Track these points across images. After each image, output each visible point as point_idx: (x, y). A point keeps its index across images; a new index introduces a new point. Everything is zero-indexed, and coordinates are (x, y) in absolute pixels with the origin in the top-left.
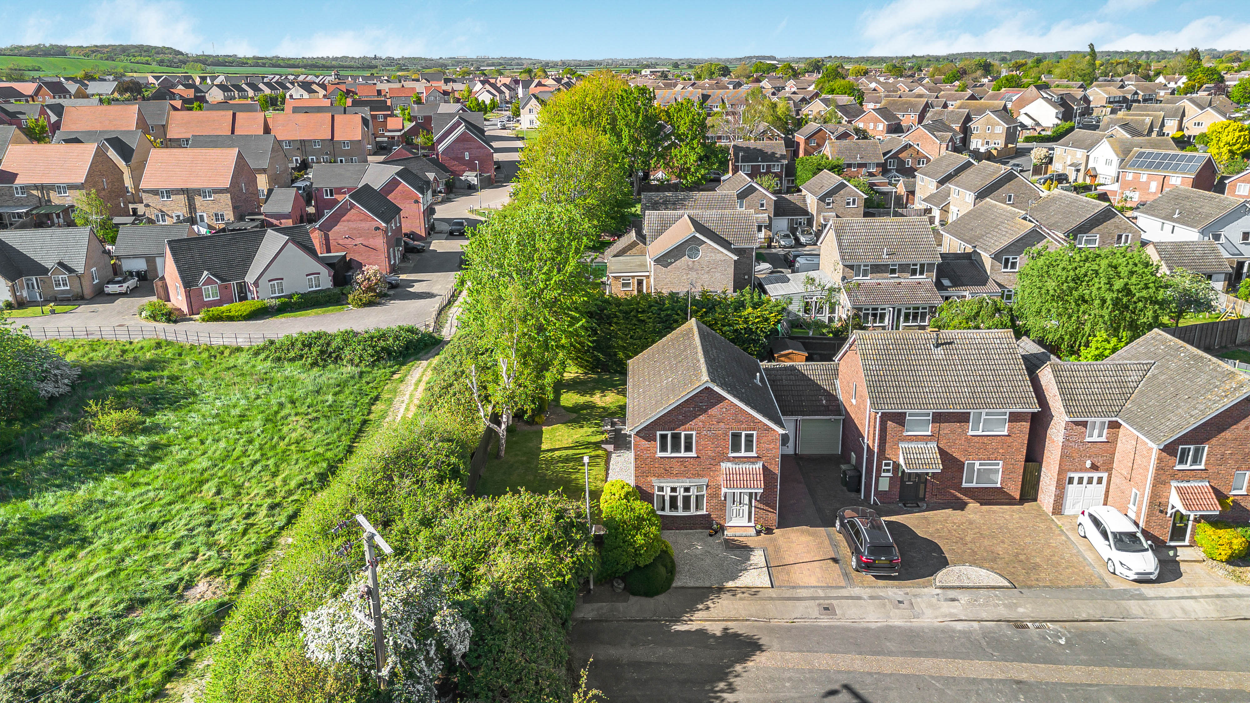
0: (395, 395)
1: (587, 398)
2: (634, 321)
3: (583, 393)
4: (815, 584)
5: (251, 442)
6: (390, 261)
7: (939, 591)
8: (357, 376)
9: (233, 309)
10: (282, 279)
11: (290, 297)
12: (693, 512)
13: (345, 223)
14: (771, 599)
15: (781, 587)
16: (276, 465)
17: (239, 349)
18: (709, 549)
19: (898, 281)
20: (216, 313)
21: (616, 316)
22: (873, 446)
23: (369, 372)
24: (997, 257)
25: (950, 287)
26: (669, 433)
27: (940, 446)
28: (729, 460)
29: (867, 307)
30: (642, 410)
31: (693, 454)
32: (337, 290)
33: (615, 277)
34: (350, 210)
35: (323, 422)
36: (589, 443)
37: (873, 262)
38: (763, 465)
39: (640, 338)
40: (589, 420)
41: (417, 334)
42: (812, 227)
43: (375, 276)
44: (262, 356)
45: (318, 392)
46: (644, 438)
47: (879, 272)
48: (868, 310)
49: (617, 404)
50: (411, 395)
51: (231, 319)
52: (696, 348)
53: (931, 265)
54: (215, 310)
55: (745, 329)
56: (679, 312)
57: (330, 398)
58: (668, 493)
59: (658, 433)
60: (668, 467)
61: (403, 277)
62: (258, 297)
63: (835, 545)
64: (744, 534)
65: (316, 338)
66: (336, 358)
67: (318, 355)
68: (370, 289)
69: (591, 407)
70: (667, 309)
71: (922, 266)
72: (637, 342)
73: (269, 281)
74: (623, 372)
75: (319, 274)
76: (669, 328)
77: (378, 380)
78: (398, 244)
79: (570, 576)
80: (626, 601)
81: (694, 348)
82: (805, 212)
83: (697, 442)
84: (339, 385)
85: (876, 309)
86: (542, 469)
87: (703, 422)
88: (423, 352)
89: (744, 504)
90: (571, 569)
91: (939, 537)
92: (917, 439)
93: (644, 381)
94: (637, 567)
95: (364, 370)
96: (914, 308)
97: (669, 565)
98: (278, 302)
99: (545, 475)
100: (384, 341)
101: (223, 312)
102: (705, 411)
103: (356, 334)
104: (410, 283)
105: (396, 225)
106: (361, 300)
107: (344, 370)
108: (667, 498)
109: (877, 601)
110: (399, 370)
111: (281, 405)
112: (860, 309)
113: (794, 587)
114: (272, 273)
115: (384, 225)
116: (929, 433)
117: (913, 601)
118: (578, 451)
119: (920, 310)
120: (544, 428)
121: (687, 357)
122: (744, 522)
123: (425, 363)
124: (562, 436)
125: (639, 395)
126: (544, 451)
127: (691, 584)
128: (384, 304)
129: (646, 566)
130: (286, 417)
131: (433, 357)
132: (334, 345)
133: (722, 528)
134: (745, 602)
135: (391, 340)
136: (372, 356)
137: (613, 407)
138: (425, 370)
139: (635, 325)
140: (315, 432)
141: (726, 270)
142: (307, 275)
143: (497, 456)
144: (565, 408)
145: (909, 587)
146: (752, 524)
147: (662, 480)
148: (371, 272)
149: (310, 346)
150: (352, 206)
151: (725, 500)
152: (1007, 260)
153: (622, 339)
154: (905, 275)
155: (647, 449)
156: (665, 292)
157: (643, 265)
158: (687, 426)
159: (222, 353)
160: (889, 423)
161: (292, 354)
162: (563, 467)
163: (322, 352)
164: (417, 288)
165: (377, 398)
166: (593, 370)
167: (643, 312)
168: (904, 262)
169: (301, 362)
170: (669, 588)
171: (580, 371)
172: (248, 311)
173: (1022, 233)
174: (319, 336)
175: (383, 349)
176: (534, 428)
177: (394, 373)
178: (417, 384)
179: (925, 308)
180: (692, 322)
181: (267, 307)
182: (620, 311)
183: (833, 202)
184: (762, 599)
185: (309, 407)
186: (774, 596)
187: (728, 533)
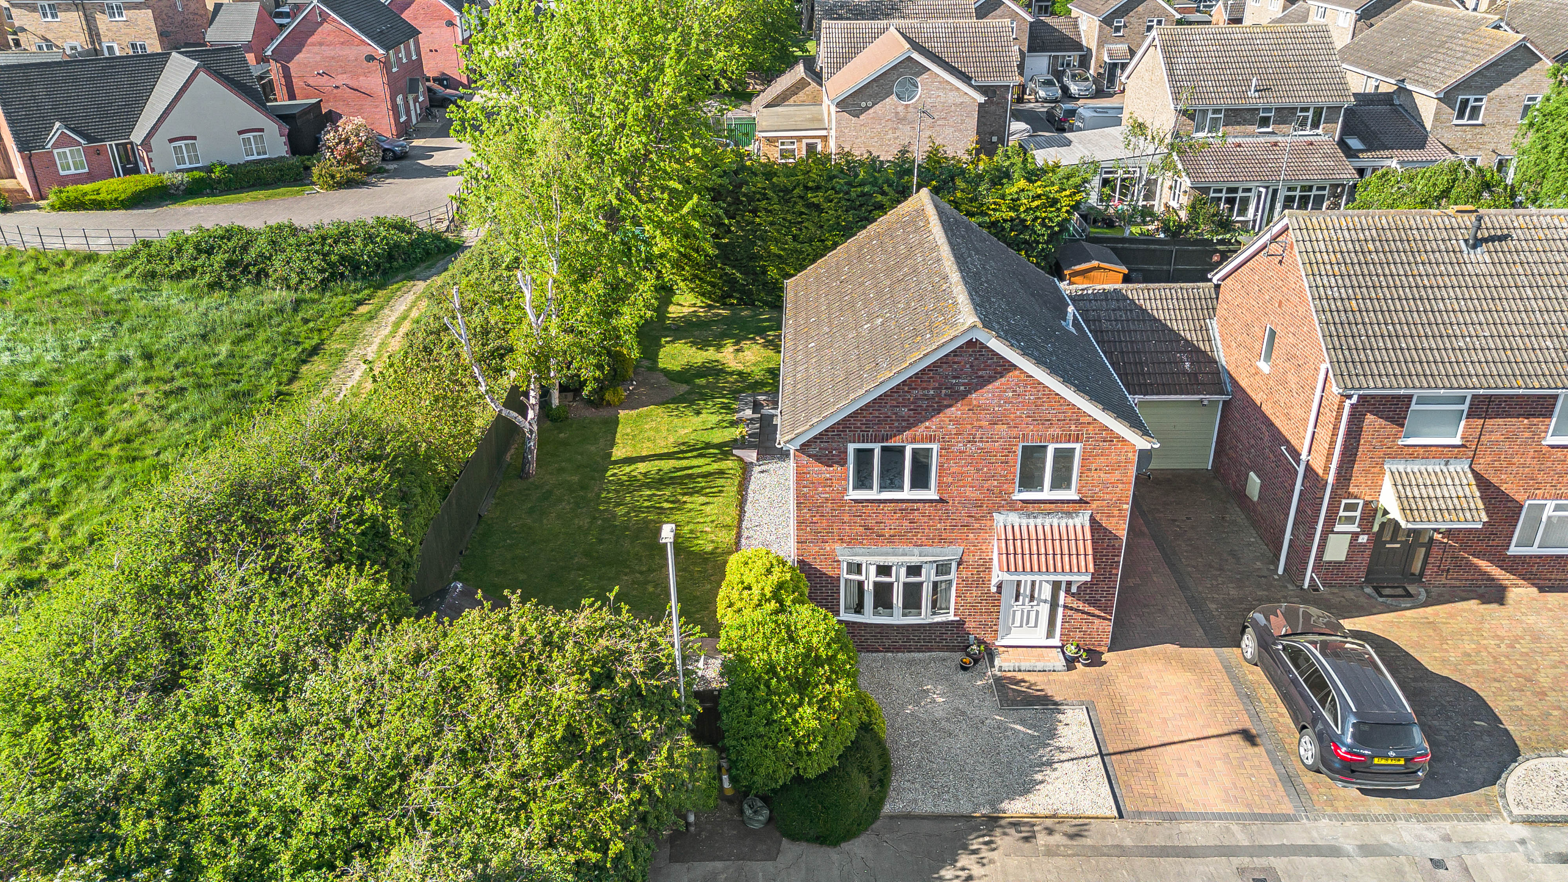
0: (353, 345)
1: (710, 354)
2: (800, 207)
3: (703, 345)
4: (1221, 808)
5: (30, 439)
6: (397, 116)
7: (1522, 831)
8: (289, 308)
9: (104, 189)
10: (194, 138)
11: (209, 170)
12: (925, 617)
13: (316, 49)
14: (1121, 851)
15: (1139, 814)
16: (65, 490)
17: (91, 258)
18: (961, 704)
19: (1273, 139)
20: (72, 196)
21: (765, 197)
22: (1327, 469)
23: (314, 301)
24: (1447, 98)
25: (1362, 151)
26: (877, 448)
27: (1477, 468)
28: (1012, 506)
29: (1218, 186)
30: (814, 391)
31: (931, 494)
32: (296, 160)
33: (768, 139)
34: (321, 24)
35: (192, 397)
36: (708, 446)
37: (1229, 102)
38: (1092, 519)
39: (811, 240)
40: (713, 397)
41: (409, 232)
42: (1088, 69)
43: (357, 135)
44: (127, 270)
45: (204, 337)
46: (818, 458)
47: (1239, 124)
48: (1220, 191)
49: (766, 366)
50: (383, 344)
51: (100, 206)
52: (935, 248)
53: (1334, 110)
54: (72, 191)
55: (1012, 220)
56: (886, 188)
57: (224, 349)
58: (870, 578)
59: (851, 447)
60: (871, 522)
61: (417, 143)
62: (153, 170)
63: (1248, 698)
64: (1040, 666)
65: (222, 238)
66: (258, 275)
67: (224, 269)
68: (349, 157)
69: (715, 371)
70: (862, 184)
71: (1318, 112)
72: (806, 247)
73: (171, 141)
74: (777, 305)
75: (262, 130)
76: (866, 219)
77: (326, 315)
78: (413, 87)
79: (621, 845)
80: (772, 856)
81: (932, 250)
82: (1077, 46)
83: (941, 466)
84: (249, 325)
85: (1235, 190)
86: (608, 501)
87: (956, 422)
88: (424, 265)
89: (1040, 601)
90: (625, 824)
91: (1477, 674)
92: (1428, 453)
93: (819, 324)
94: (798, 779)
95: (308, 296)
96: (1304, 188)
97: (876, 766)
98: (186, 177)
99: (614, 516)
100: (346, 244)
101: (85, 194)
102: (964, 395)
103: (294, 231)
104: (425, 154)
105: (408, 54)
106: (333, 177)
107: (267, 296)
108: (869, 587)
109: (1381, 861)
110: (370, 297)
111: (124, 362)
112: (1205, 190)
113: (1172, 817)
114: (172, 127)
115: (381, 51)
116: (1457, 441)
117: (1468, 860)
118: (684, 463)
119: (1314, 192)
120: (622, 414)
121: (915, 271)
122: (1038, 636)
123: (421, 285)
124: (657, 430)
125: (807, 355)
126: (616, 462)
127: (927, 807)
128: (374, 185)
129: (822, 777)
130: (125, 386)
131: (439, 273)
132: (253, 253)
133: (990, 654)
134: (1059, 861)
135: (359, 241)
136: (322, 271)
137: (758, 374)
138: (418, 298)
139: (802, 213)
140: (170, 418)
141: (962, 123)
142: (240, 133)
143: (522, 473)
144: (666, 372)
145: (1447, 818)
146: (1056, 642)
147: (858, 549)
148: (349, 127)
149: (209, 252)
150: (324, 17)
151: (999, 592)
152: (1465, 103)
153: (777, 241)
154: (1284, 128)
155: (827, 483)
156: (859, 153)
157: (817, 122)
158: (920, 430)
159: (61, 264)
160: (1370, 417)
161: (177, 266)
162: (650, 498)
163: (231, 264)
164: (438, 160)
165: (315, 350)
166: (723, 300)
167: (818, 188)
168: (1287, 102)
169: (191, 282)
170: (876, 818)
171: (699, 304)
172: (129, 192)
173: (1498, 52)
174: (228, 234)
175: (343, 258)
176: (604, 413)
177: (360, 303)
178: (397, 324)
179: (1324, 188)
180: (923, 198)
181: (166, 187)
182: (774, 187)
183: (1125, 26)
184: (1097, 851)
185: (177, 367)
186: (1128, 842)
187: (1004, 663)
